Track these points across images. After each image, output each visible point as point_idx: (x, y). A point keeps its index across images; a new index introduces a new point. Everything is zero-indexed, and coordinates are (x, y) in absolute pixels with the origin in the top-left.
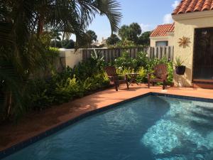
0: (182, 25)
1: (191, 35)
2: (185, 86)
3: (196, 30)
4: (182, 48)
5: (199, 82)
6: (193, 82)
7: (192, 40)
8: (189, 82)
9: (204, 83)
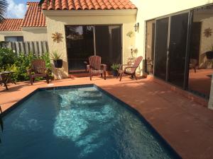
0: (54, 21)
1: (62, 31)
2: (64, 77)
3: (66, 26)
4: (56, 43)
5: (74, 73)
6: (69, 73)
7: (64, 36)
8: (67, 74)
9: (78, 73)
